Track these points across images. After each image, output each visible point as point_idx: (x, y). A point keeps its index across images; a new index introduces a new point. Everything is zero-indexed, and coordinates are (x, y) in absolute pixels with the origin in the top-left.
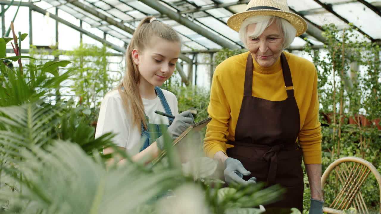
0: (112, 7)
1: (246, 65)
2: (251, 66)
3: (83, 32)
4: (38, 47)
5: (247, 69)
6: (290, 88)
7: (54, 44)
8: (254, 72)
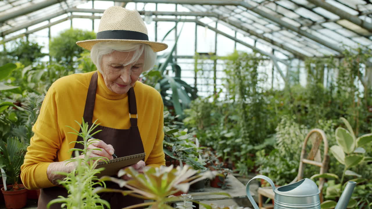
0: (254, 22)
1: (89, 86)
2: (94, 88)
3: (236, 41)
4: (201, 54)
5: (90, 91)
6: (134, 116)
7: (213, 51)
8: (97, 95)
